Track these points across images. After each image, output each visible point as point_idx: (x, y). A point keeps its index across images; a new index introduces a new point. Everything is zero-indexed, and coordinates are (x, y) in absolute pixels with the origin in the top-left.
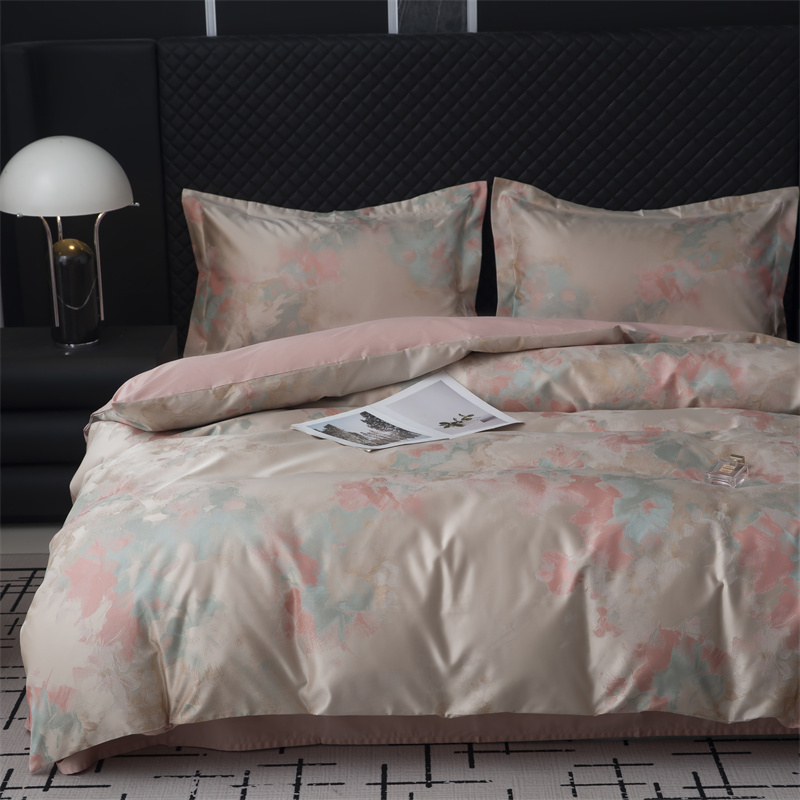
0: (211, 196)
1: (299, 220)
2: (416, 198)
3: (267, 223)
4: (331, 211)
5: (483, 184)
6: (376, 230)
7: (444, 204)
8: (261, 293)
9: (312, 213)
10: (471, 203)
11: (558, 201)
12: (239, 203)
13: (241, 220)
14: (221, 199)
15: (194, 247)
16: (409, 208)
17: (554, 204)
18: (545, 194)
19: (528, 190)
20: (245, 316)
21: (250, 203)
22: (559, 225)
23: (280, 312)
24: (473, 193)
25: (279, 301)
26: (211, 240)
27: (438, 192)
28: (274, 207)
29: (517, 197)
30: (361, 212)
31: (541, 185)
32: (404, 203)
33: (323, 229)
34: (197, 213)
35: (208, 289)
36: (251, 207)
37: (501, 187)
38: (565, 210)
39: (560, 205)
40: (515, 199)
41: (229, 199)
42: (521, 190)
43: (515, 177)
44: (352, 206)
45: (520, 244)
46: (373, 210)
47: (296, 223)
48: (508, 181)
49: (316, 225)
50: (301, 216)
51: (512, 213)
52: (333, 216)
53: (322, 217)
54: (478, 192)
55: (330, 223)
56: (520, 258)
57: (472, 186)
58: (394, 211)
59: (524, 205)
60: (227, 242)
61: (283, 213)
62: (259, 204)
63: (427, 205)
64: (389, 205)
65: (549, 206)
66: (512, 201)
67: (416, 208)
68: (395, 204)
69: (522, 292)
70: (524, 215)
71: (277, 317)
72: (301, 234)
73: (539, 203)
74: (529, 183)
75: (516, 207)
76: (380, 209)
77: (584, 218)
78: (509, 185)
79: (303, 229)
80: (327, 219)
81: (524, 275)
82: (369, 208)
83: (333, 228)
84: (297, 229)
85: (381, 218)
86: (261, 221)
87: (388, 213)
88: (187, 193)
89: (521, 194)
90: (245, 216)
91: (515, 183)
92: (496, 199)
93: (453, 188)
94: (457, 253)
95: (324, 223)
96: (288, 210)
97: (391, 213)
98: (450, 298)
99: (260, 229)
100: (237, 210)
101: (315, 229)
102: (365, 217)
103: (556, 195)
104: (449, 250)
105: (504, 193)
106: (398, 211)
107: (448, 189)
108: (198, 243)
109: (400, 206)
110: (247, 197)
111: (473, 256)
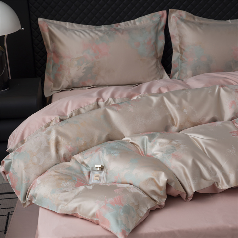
0: (51, 21)
1: (89, 30)
2: (137, 19)
3: (76, 32)
4: (101, 25)
5: (165, 12)
6: (122, 33)
7: (149, 21)
8: (76, 62)
9: (94, 26)
10: (160, 20)
11: (196, 17)
12: (63, 23)
13: (65, 31)
14: (55, 22)
15: (45, 43)
16: (135, 23)
17: (194, 19)
18: (190, 14)
19: (184, 13)
20: (69, 73)
21: (67, 23)
22: (198, 29)
23: (84, 70)
24: (161, 16)
25: (84, 66)
26: (52, 40)
27: (146, 16)
28: (77, 24)
29: (179, 17)
30: (114, 25)
31: (189, 11)
32: (132, 21)
33: (100, 34)
34: (45, 28)
35: (52, 61)
36: (68, 25)
37: (172, 12)
38: (199, 21)
39: (197, 19)
40: (179, 18)
41: (58, 22)
42: (180, 13)
43: (178, 8)
44: (110, 23)
45: (181, 37)
46: (119, 25)
47: (88, 31)
48: (175, 10)
49: (97, 32)
50: (89, 28)
51: (178, 24)
52: (103, 27)
53: (98, 28)
54: (163, 16)
55: (102, 31)
56: (181, 43)
57: (160, 13)
58: (128, 25)
59: (182, 20)
60: (60, 41)
61: (82, 27)
62: (71, 23)
63: (142, 22)
64: (126, 22)
65: (192, 20)
66: (177, 19)
67: (137, 23)
68: (128, 22)
69: (183, 57)
70: (183, 25)
71: (83, 73)
72: (91, 36)
73: (188, 19)
74: (184, 10)
75: (179, 21)
76: (122, 24)
77: (207, 25)
78: (175, 12)
79: (92, 34)
80: (100, 29)
81: (184, 50)
82: (117, 24)
83: (104, 33)
84: (89, 34)
85: (123, 28)
86: (73, 31)
87: (126, 26)
88: (40, 20)
89: (180, 15)
90: (66, 29)
91: (178, 11)
92: (170, 18)
93: (153, 14)
94: (156, 43)
95: (100, 31)
96: (83, 25)
97: (127, 26)
98: (154, 61)
99: (74, 35)
100: (63, 26)
101: (97, 34)
102: (116, 28)
103: (195, 15)
104: (153, 41)
105: (173, 15)
106: (130, 25)
107: (150, 15)
108: (46, 41)
109: (131, 23)
110: (66, 20)
111: (162, 43)
